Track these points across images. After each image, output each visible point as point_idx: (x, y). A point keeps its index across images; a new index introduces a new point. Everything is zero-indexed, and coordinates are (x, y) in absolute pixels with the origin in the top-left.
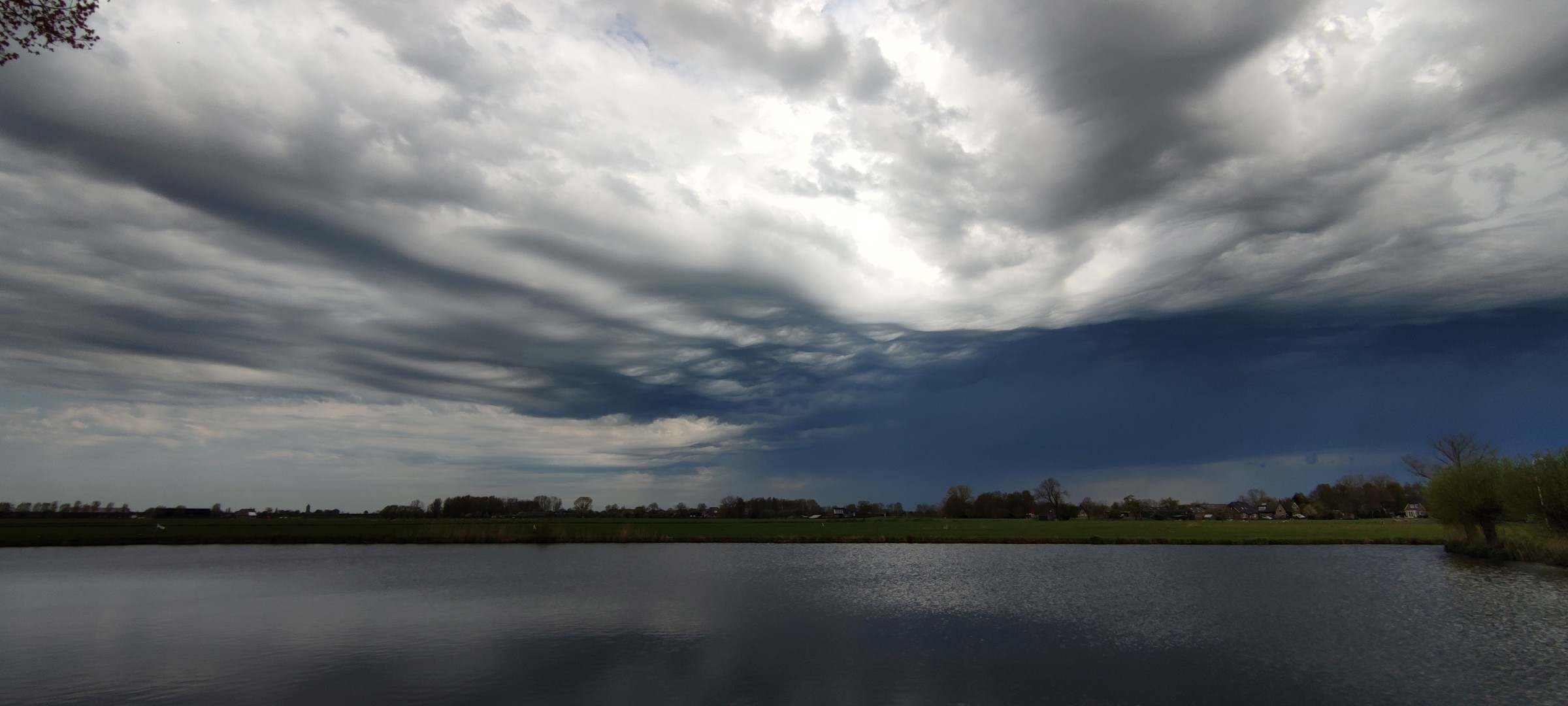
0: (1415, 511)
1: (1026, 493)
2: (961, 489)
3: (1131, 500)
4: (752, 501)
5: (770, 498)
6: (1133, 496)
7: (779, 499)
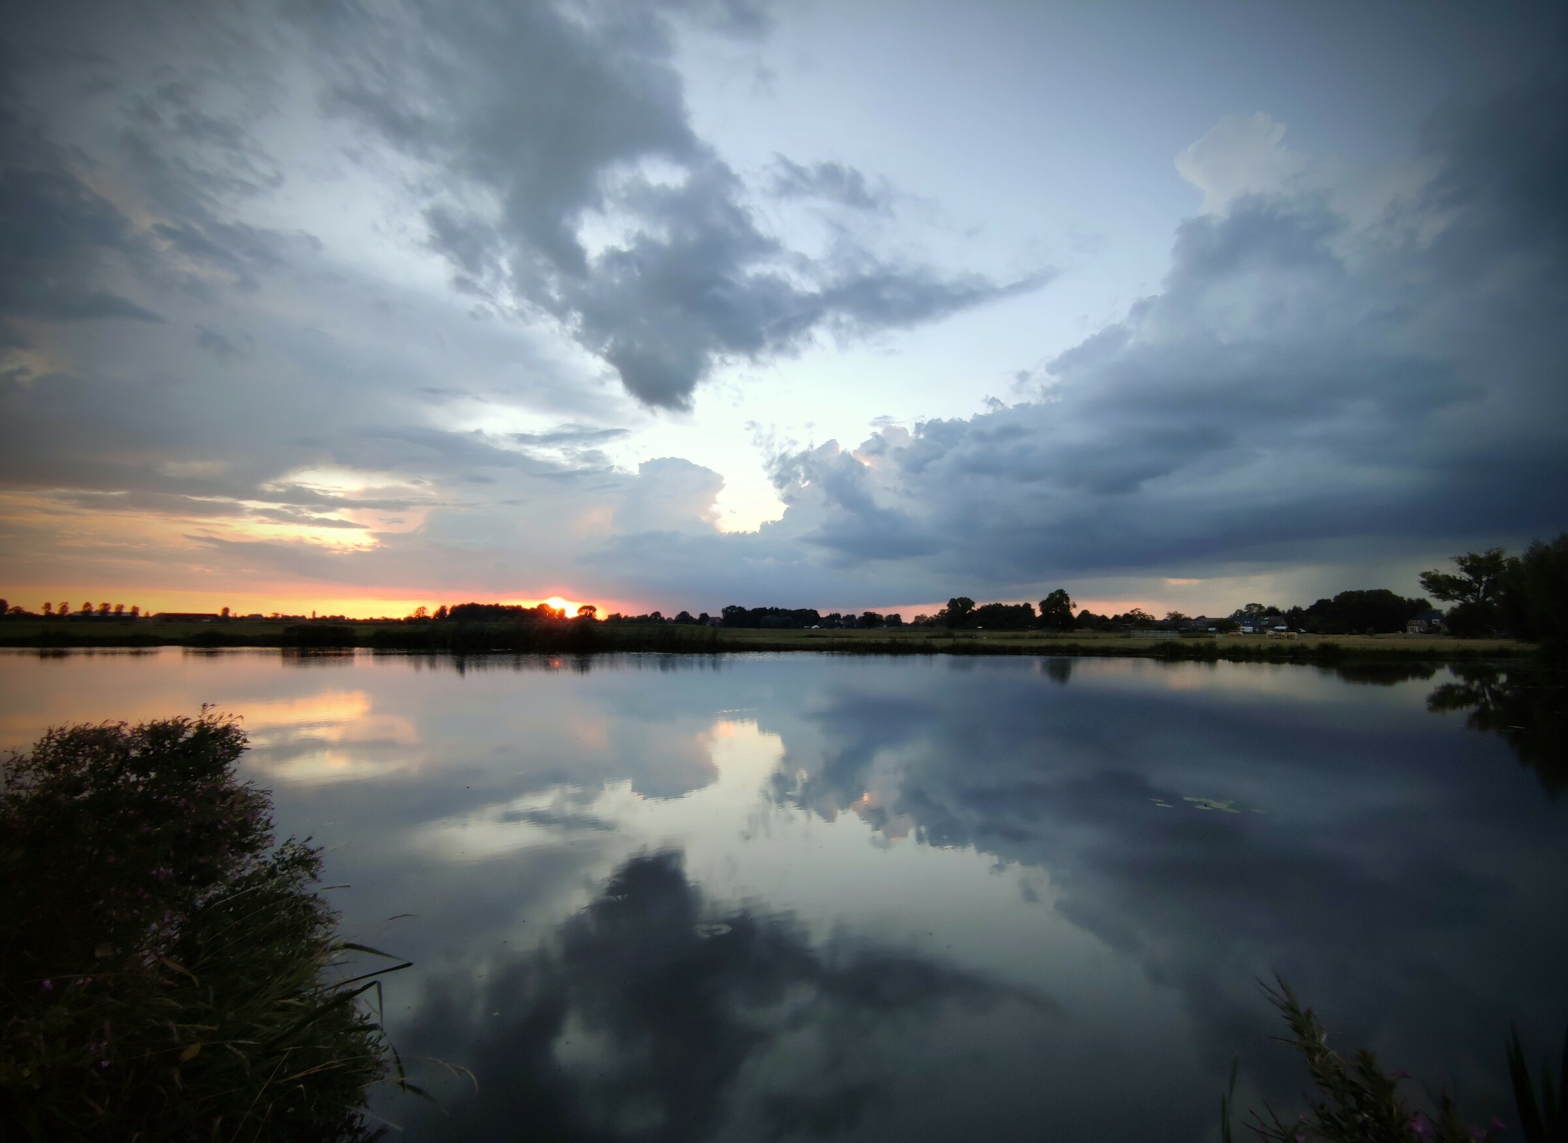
0: (1417, 627)
1: (1027, 606)
2: (962, 600)
3: (1137, 613)
4: (754, 610)
5: (772, 608)
6: (1140, 610)
7: (780, 608)
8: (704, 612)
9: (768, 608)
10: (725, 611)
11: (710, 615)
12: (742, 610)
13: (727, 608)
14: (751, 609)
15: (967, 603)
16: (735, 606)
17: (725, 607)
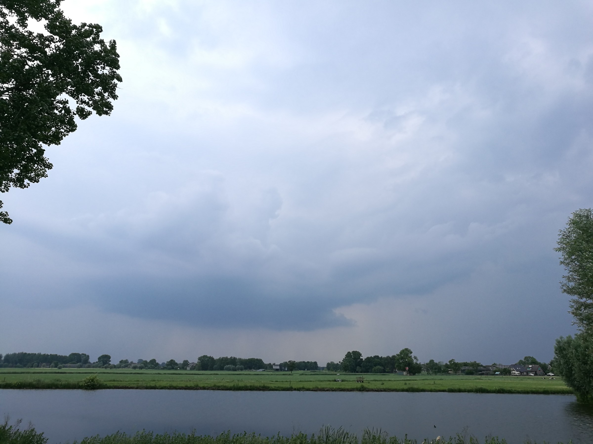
3: (453, 362)
4: (220, 359)
5: (231, 357)
6: (454, 360)
7: (237, 358)
8: (186, 359)
9: (229, 357)
10: (200, 359)
11: (190, 362)
12: (211, 359)
13: (201, 357)
14: (218, 358)
15: (357, 354)
16: (206, 356)
17: (200, 356)
